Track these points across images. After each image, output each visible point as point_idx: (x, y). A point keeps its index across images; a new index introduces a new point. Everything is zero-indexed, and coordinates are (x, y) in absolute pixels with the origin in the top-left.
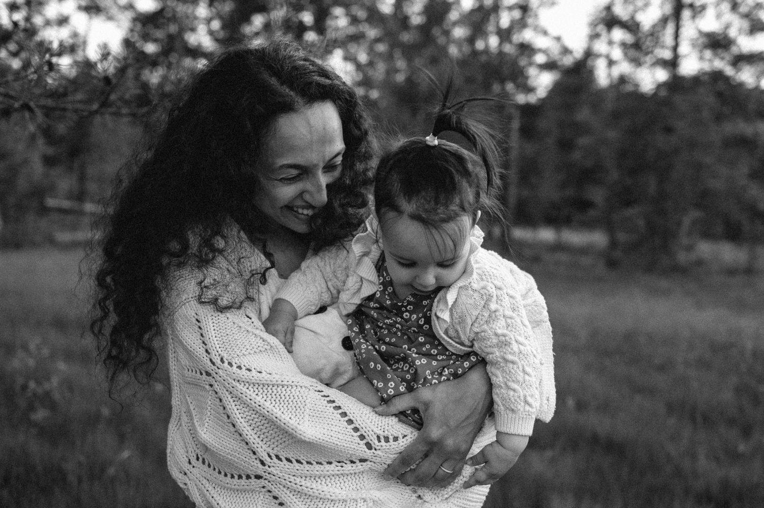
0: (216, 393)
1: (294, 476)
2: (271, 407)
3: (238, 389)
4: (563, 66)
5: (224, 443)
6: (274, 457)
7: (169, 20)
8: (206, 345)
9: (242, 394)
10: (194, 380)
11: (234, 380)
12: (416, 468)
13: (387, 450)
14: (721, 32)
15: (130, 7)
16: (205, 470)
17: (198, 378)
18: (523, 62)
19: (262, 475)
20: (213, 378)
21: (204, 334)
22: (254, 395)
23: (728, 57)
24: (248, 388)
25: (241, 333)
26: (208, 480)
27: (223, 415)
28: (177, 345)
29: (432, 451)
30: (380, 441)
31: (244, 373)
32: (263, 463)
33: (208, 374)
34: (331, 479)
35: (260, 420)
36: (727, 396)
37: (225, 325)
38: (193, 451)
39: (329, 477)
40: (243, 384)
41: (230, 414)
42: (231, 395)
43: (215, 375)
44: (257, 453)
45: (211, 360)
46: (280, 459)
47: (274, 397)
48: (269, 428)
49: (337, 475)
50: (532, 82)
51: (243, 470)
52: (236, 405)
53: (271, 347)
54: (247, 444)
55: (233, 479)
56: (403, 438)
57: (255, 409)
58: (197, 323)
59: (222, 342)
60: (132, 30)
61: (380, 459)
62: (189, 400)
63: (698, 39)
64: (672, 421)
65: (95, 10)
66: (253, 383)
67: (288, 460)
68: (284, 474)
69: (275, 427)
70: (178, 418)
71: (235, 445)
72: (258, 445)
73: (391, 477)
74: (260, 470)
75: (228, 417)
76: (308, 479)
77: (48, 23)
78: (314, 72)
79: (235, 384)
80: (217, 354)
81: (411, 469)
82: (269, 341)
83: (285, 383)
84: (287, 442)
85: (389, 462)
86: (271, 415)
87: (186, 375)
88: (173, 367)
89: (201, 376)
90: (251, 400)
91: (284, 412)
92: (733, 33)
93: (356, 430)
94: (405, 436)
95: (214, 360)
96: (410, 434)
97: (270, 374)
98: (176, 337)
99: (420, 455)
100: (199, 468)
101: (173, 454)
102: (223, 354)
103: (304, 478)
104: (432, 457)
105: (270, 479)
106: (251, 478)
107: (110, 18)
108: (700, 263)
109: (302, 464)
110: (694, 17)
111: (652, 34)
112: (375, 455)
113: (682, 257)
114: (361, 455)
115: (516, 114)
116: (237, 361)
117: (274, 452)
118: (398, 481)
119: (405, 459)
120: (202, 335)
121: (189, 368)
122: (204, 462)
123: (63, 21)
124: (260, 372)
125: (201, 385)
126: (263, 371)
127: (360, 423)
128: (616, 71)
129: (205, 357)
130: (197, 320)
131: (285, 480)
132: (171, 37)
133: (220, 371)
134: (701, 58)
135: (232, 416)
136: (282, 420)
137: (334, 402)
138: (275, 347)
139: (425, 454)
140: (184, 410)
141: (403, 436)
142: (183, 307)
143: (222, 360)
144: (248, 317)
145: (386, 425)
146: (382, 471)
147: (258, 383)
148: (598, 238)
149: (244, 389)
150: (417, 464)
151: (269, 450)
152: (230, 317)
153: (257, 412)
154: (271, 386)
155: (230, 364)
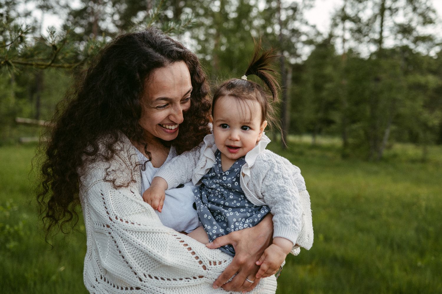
0: (113, 238)
1: (159, 287)
2: (146, 245)
3: (126, 235)
4: (316, 42)
5: (117, 268)
6: (147, 276)
7: (89, 14)
8: (107, 209)
9: (128, 238)
10: (99, 230)
11: (124, 230)
12: (232, 280)
13: (215, 270)
14: (407, 24)
15: (67, 6)
16: (106, 284)
17: (102, 229)
18: (294, 40)
19: (140, 287)
20: (111, 228)
21: (106, 203)
22: (136, 238)
23: (411, 38)
24: (132, 234)
25: (128, 202)
26: (107, 291)
27: (116, 251)
28: (90, 209)
29: (241, 269)
30: (211, 265)
31: (130, 225)
32: (141, 280)
33: (108, 226)
34: (182, 290)
35: (139, 254)
36: (411, 233)
37: (119, 197)
38: (99, 274)
39: (180, 288)
40: (129, 232)
41: (121, 250)
42: (122, 238)
43: (112, 227)
44: (137, 274)
45: (110, 218)
46: (151, 277)
47: (148, 239)
48: (145, 259)
49: (186, 287)
50: (299, 52)
51: (129, 285)
52: (125, 245)
53: (146, 210)
54: (131, 268)
55: (122, 290)
56: (224, 262)
57: (137, 247)
58: (101, 195)
59: (116, 207)
60: (68, 20)
61: (211, 276)
62: (97, 242)
63: (393, 28)
64: (379, 248)
65: (46, 8)
66: (135, 231)
67: (156, 278)
68: (153, 287)
69: (149, 258)
70: (90, 253)
71: (124, 269)
72: (138, 269)
73: (217, 287)
74: (139, 284)
75: (120, 252)
76: (168, 289)
77: (19, 15)
78: (173, 45)
79: (124, 232)
80: (113, 214)
81: (229, 281)
82: (145, 206)
83: (155, 231)
84: (156, 267)
85: (216, 277)
86: (146, 250)
87: (95, 227)
88: (88, 223)
89: (104, 228)
90: (134, 241)
91: (154, 248)
92: (413, 24)
93: (197, 258)
94: (226, 261)
95: (111, 218)
96: (228, 260)
97: (145, 226)
98: (89, 205)
99: (234, 272)
100: (102, 284)
101: (87, 275)
102: (117, 214)
103: (165, 289)
104: (241, 274)
105: (145, 290)
106: (133, 289)
107: (55, 13)
108: (395, 156)
109: (164, 280)
110: (391, 15)
111: (367, 25)
112: (208, 273)
113: (385, 153)
114: (200, 273)
115: (290, 70)
116: (125, 218)
117: (147, 273)
118: (222, 289)
119: (225, 275)
120: (104, 203)
121: (97, 223)
122: (105, 280)
123: (28, 14)
124: (139, 225)
125: (104, 233)
126: (141, 224)
127: (199, 254)
128: (347, 46)
129: (106, 216)
130: (102, 194)
131: (154, 290)
132: (90, 24)
133: (115, 224)
134: (396, 39)
135: (122, 252)
136: (153, 253)
137: (183, 241)
138: (148, 210)
139: (237, 272)
140: (94, 248)
141: (224, 261)
142: (94, 186)
143: (116, 218)
144: (132, 192)
145: (215, 254)
146: (212, 283)
147: (138, 231)
148: (337, 142)
149: (130, 235)
150: (232, 278)
151: (145, 272)
152: (121, 192)
153: (138, 249)
154: (146, 233)
155: (121, 220)
